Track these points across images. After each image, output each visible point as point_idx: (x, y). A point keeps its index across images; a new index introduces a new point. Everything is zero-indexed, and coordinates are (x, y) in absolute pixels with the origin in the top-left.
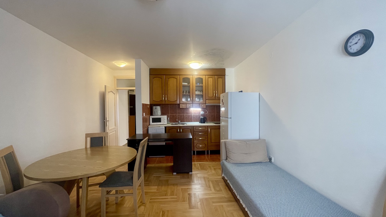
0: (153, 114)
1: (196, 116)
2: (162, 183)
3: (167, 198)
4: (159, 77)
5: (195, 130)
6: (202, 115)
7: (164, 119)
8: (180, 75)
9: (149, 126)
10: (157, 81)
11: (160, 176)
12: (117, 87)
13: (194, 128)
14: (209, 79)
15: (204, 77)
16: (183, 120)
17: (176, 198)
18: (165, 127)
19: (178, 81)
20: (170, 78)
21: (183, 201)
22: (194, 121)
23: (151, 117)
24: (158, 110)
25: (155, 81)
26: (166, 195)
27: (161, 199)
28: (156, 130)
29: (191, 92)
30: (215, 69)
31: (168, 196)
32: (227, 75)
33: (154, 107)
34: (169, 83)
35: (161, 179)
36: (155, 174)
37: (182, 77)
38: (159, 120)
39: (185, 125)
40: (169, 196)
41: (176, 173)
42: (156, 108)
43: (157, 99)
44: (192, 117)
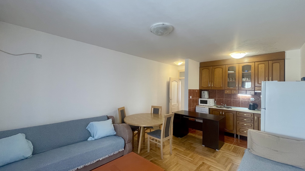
0: (202, 97)
1: (245, 102)
2: (190, 148)
3: (186, 158)
4: (207, 69)
5: (238, 115)
6: (252, 102)
7: (210, 101)
8: (225, 65)
9: (196, 106)
10: (205, 71)
11: (193, 144)
12: (180, 77)
13: (238, 113)
14: (259, 65)
15: (252, 64)
16: (229, 104)
17: (192, 161)
18: (209, 109)
19: (224, 70)
20: (216, 68)
21: (195, 165)
22: (242, 107)
23: (200, 99)
24: (206, 94)
25: (203, 72)
26: (186, 156)
27: (182, 156)
28: (202, 110)
29: (236, 79)
30: (269, 54)
31: (187, 157)
32: (287, 59)
33: (203, 92)
34: (215, 73)
35: (192, 145)
36: (191, 141)
37: (227, 67)
38: (205, 102)
39: (230, 109)
40: (189, 157)
41: (204, 146)
42: (204, 93)
43: (204, 86)
44: (240, 102)
